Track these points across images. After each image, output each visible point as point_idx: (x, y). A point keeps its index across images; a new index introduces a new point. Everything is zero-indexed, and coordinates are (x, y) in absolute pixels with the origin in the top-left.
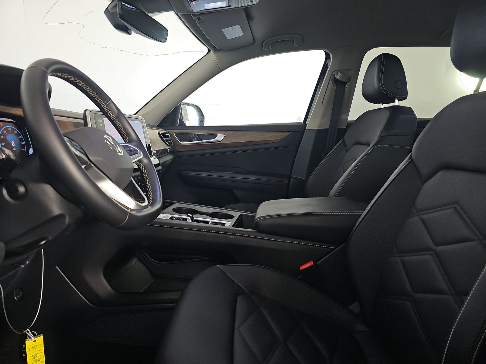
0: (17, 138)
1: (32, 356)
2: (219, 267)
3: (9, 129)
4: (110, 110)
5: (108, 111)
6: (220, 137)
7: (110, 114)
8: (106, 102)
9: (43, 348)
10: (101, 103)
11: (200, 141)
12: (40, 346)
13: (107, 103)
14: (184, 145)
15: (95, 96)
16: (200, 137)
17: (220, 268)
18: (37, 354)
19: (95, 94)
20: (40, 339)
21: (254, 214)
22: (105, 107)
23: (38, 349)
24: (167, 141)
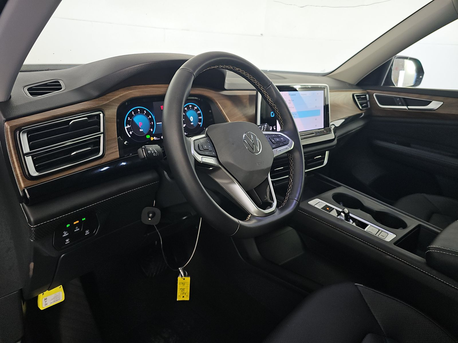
0: (196, 114)
1: (181, 289)
2: (358, 287)
3: (190, 106)
4: (268, 96)
5: (267, 97)
6: (434, 105)
7: (268, 99)
8: (265, 87)
9: (189, 286)
10: (261, 88)
11: (405, 107)
12: (187, 284)
13: (267, 88)
14: (383, 110)
15: (256, 82)
16: (407, 102)
17: (360, 288)
18: (184, 289)
19: (255, 80)
20: (188, 279)
21: (440, 230)
22: (264, 92)
23: (185, 286)
24: (361, 104)
